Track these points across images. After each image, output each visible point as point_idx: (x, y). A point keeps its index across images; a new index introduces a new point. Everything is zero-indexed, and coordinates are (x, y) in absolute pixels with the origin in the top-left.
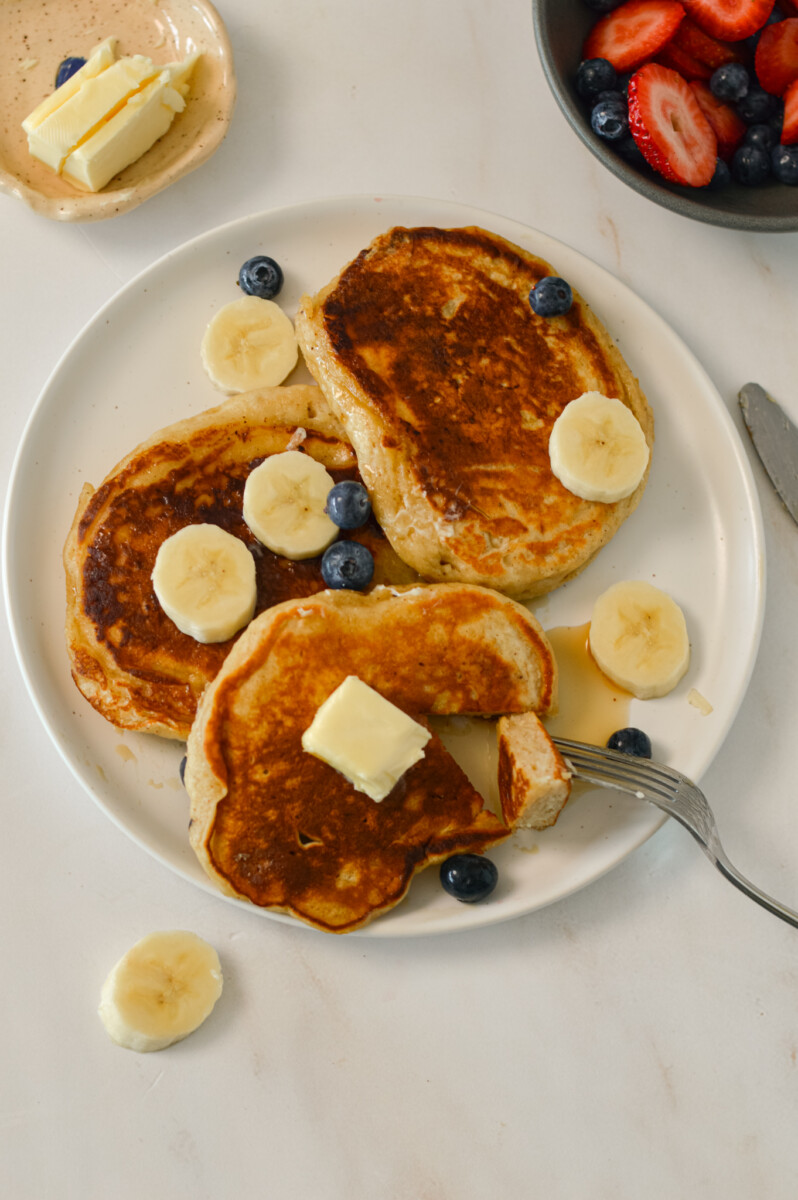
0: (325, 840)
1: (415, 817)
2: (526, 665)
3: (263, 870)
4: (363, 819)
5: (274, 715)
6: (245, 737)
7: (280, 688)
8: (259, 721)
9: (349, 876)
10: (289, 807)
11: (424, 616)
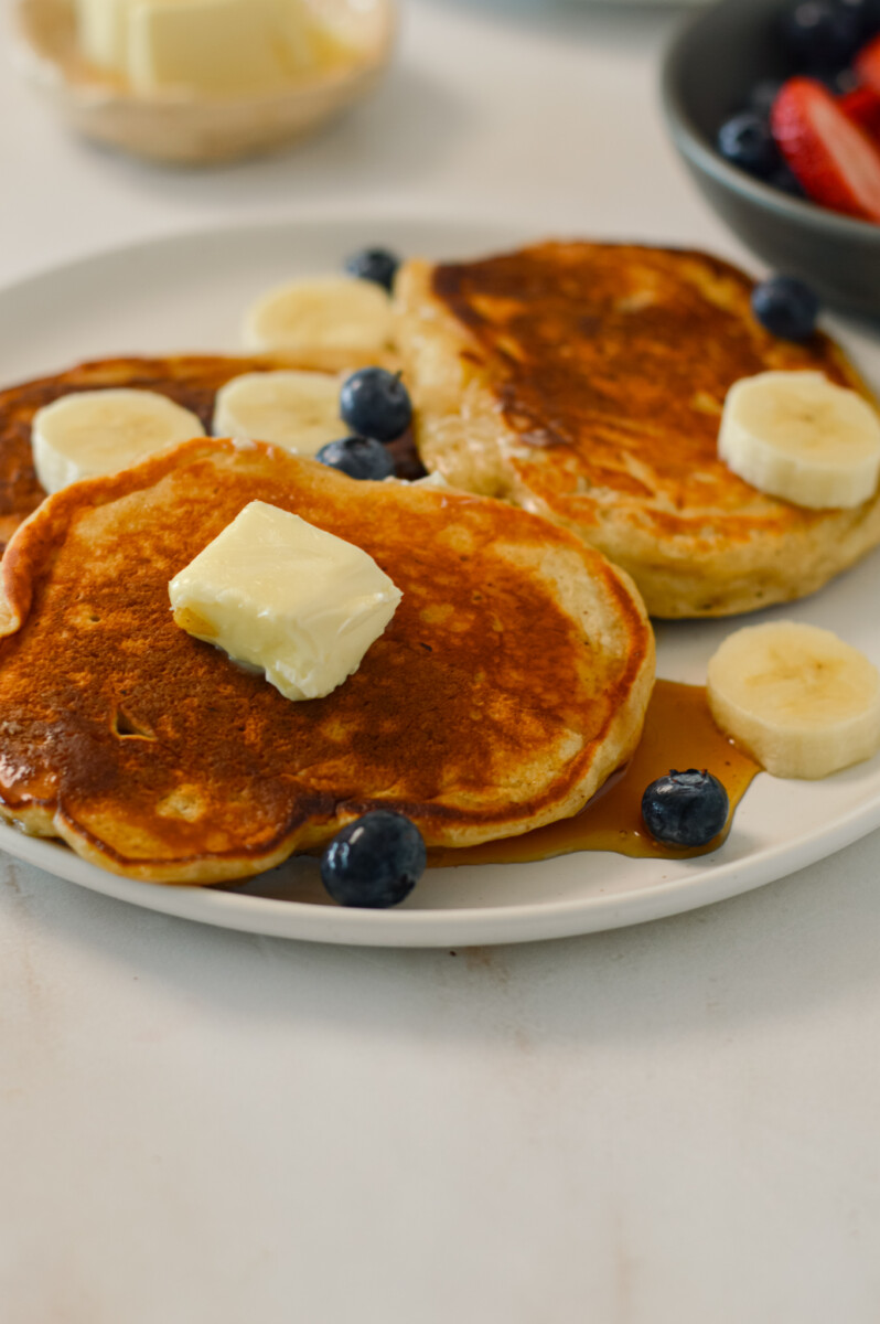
0: (159, 734)
1: (333, 751)
2: (600, 635)
3: (34, 752)
4: (237, 723)
5: (139, 550)
6: (79, 568)
7: (164, 519)
8: (112, 550)
9: (185, 804)
10: (115, 676)
11: (443, 509)
